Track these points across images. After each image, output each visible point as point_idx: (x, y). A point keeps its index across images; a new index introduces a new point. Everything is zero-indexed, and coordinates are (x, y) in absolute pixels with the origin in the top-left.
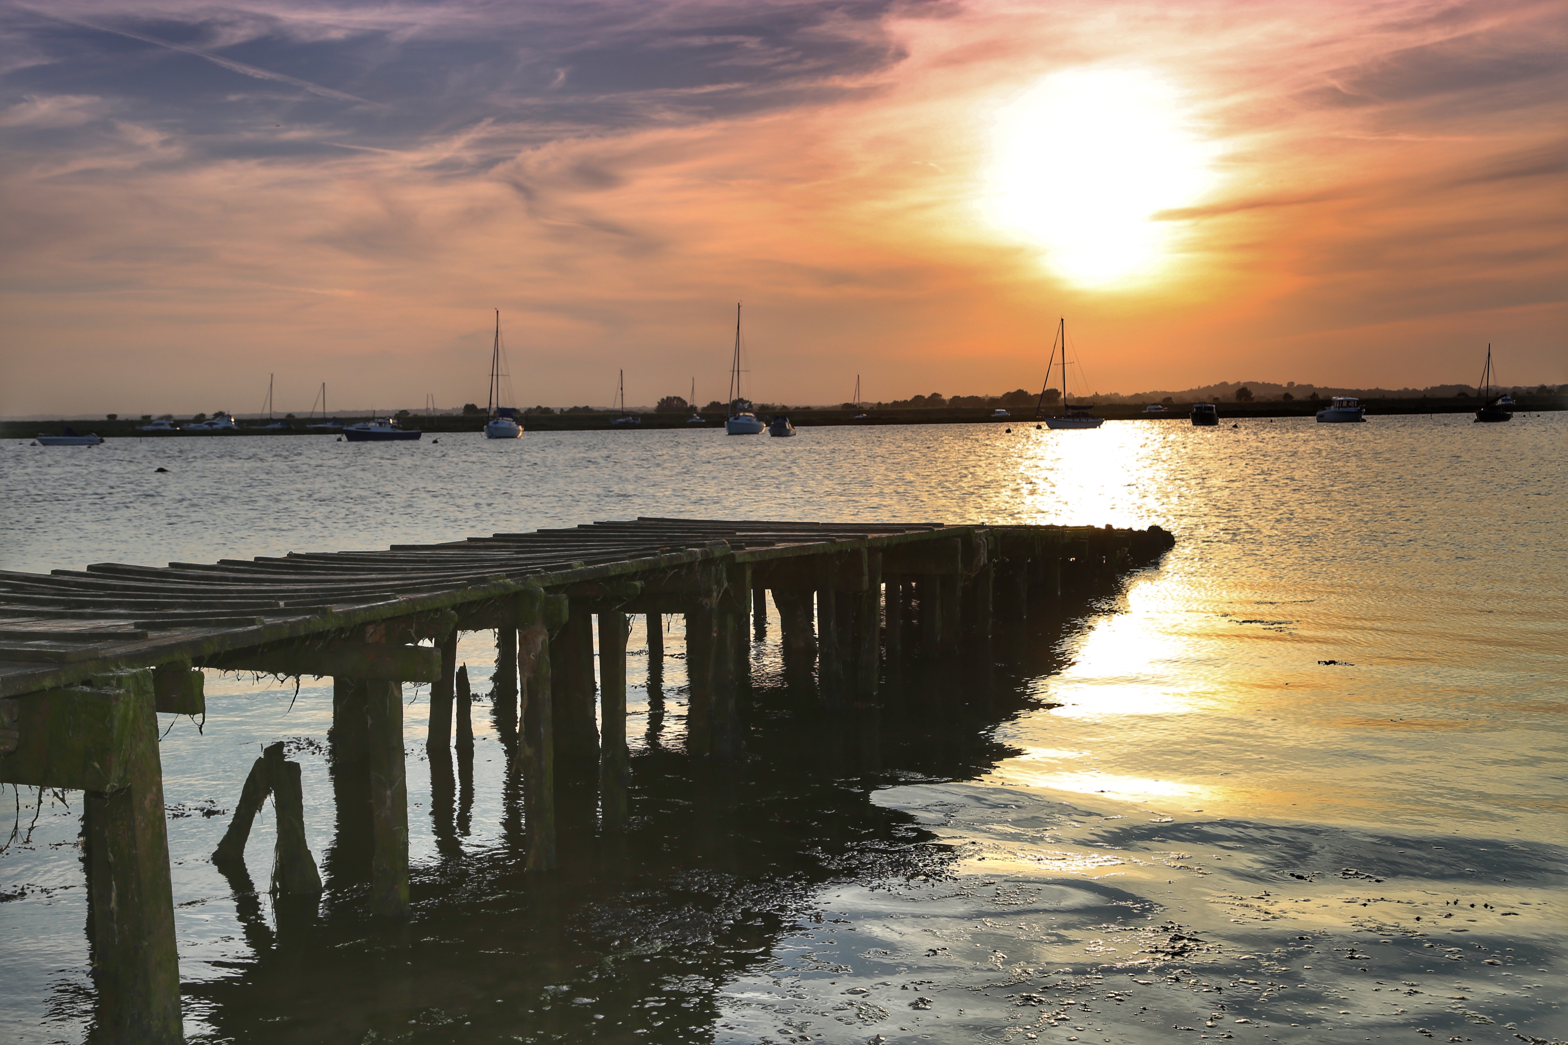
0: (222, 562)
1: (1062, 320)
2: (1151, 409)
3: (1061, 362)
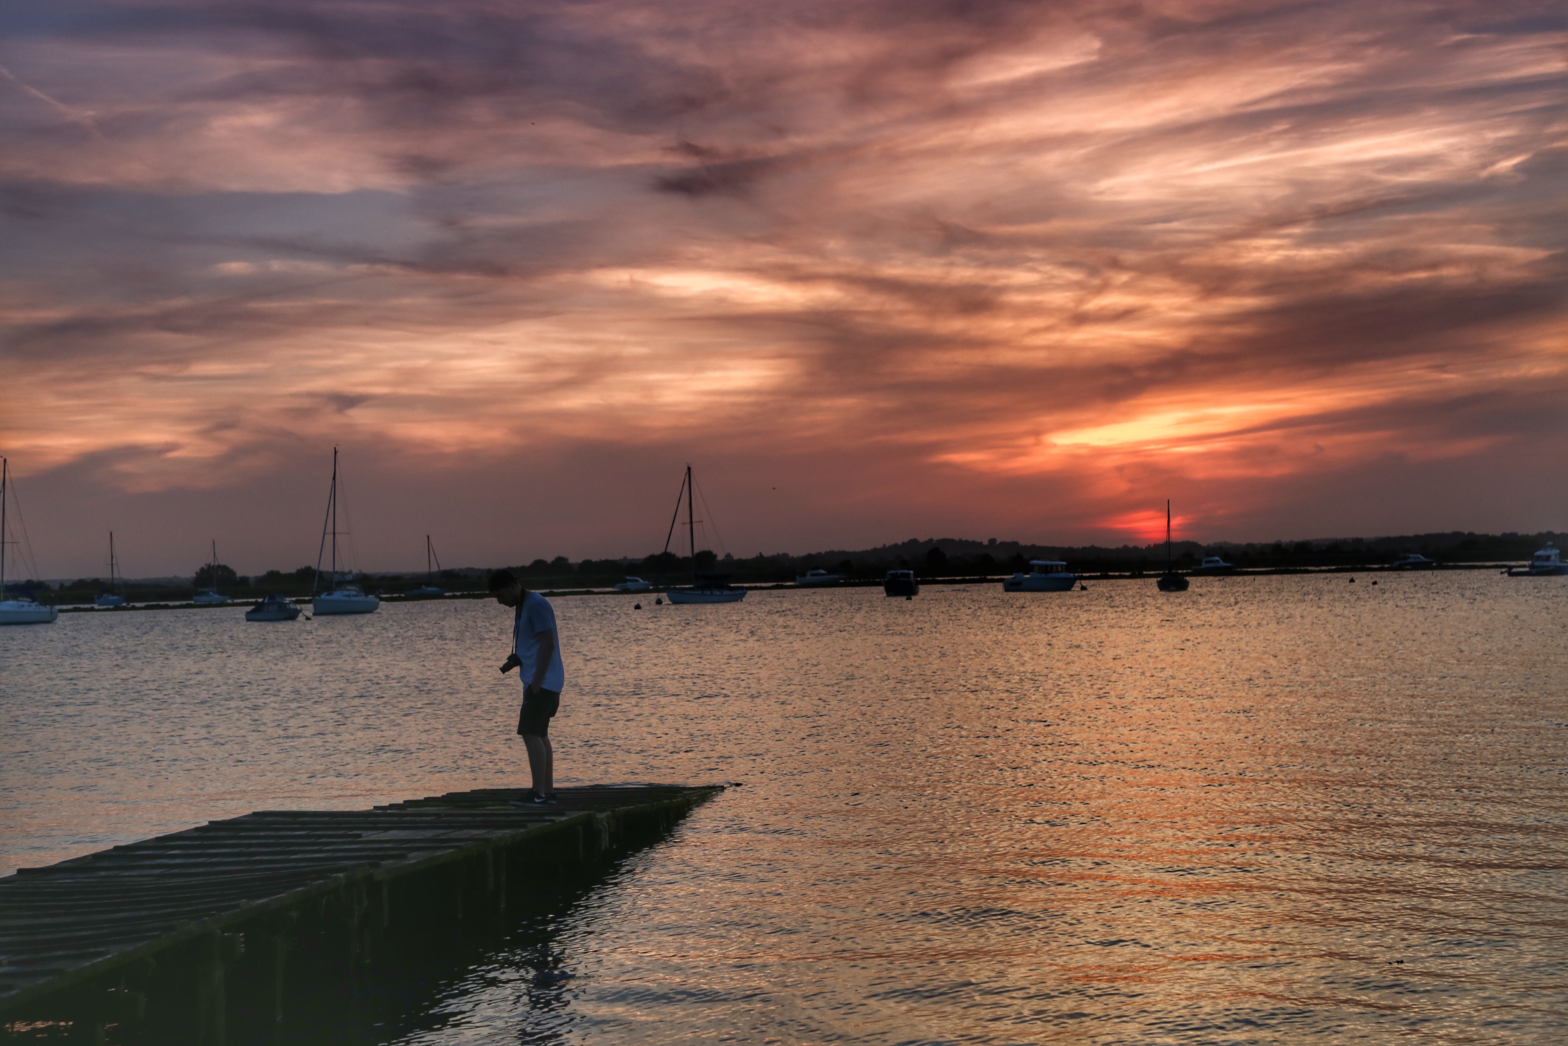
1: (689, 469)
2: (812, 575)
3: (688, 520)
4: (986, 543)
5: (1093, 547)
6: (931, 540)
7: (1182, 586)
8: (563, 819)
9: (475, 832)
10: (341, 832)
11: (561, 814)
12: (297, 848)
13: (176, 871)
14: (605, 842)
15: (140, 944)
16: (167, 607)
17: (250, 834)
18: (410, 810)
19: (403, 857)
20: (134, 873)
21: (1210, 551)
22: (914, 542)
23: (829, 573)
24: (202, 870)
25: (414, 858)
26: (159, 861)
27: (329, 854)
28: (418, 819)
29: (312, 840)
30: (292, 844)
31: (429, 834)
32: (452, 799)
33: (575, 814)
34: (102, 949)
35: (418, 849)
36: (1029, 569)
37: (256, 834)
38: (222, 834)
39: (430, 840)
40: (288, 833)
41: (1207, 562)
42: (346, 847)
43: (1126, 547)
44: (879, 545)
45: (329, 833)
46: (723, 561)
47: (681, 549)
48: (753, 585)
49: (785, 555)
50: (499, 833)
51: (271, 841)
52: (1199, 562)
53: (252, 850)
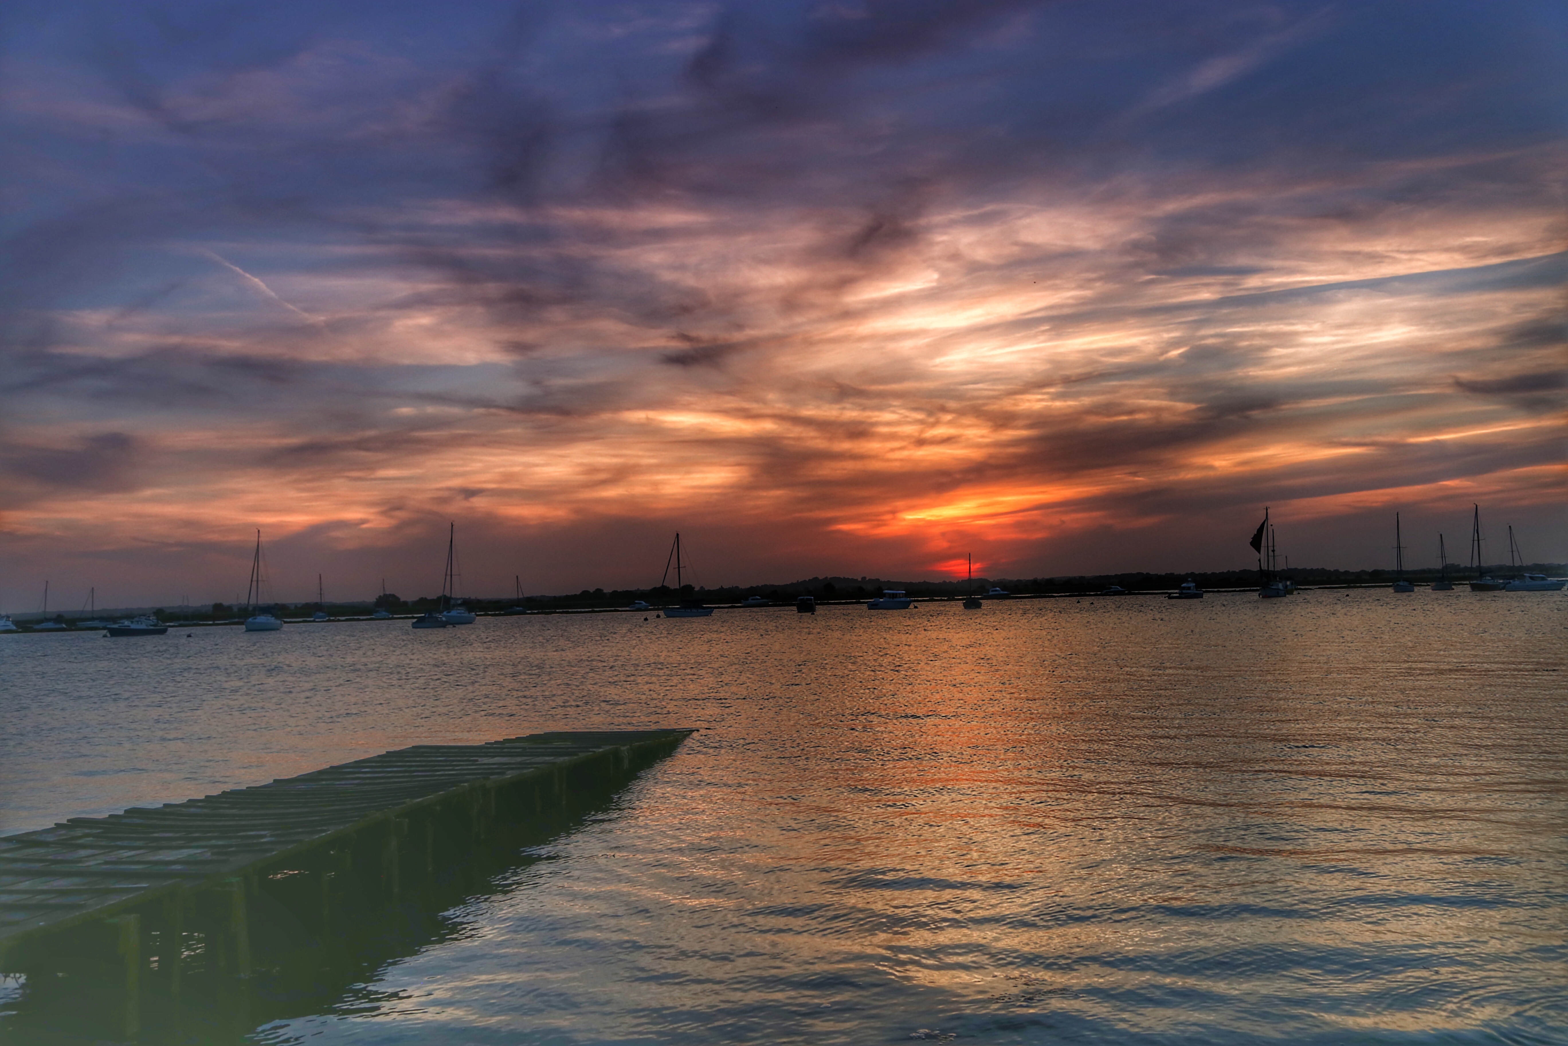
0: (190, 801)
1: (678, 535)
2: (752, 599)
3: (677, 566)
4: (860, 579)
5: (924, 582)
6: (826, 578)
7: (978, 606)
8: (601, 750)
9: (547, 758)
10: (465, 758)
11: (600, 748)
12: (439, 768)
13: (367, 781)
14: (626, 764)
15: (347, 825)
16: (359, 620)
17: (411, 759)
18: (507, 745)
19: (503, 773)
20: (343, 782)
21: (994, 584)
22: (816, 578)
23: (762, 599)
24: (382, 781)
25: (509, 775)
26: (357, 775)
27: (458, 772)
28: (512, 750)
29: (448, 763)
30: (436, 766)
31: (519, 759)
32: (532, 738)
33: (608, 748)
34: (325, 828)
35: (512, 769)
36: (883, 595)
37: (414, 759)
38: (394, 759)
39: (520, 763)
40: (434, 759)
41: (993, 591)
42: (470, 767)
43: (945, 582)
44: (795, 581)
45: (459, 759)
46: (698, 591)
47: (673, 585)
48: (717, 606)
49: (737, 587)
50: (561, 759)
51: (424, 764)
52: (988, 592)
53: (412, 769)
